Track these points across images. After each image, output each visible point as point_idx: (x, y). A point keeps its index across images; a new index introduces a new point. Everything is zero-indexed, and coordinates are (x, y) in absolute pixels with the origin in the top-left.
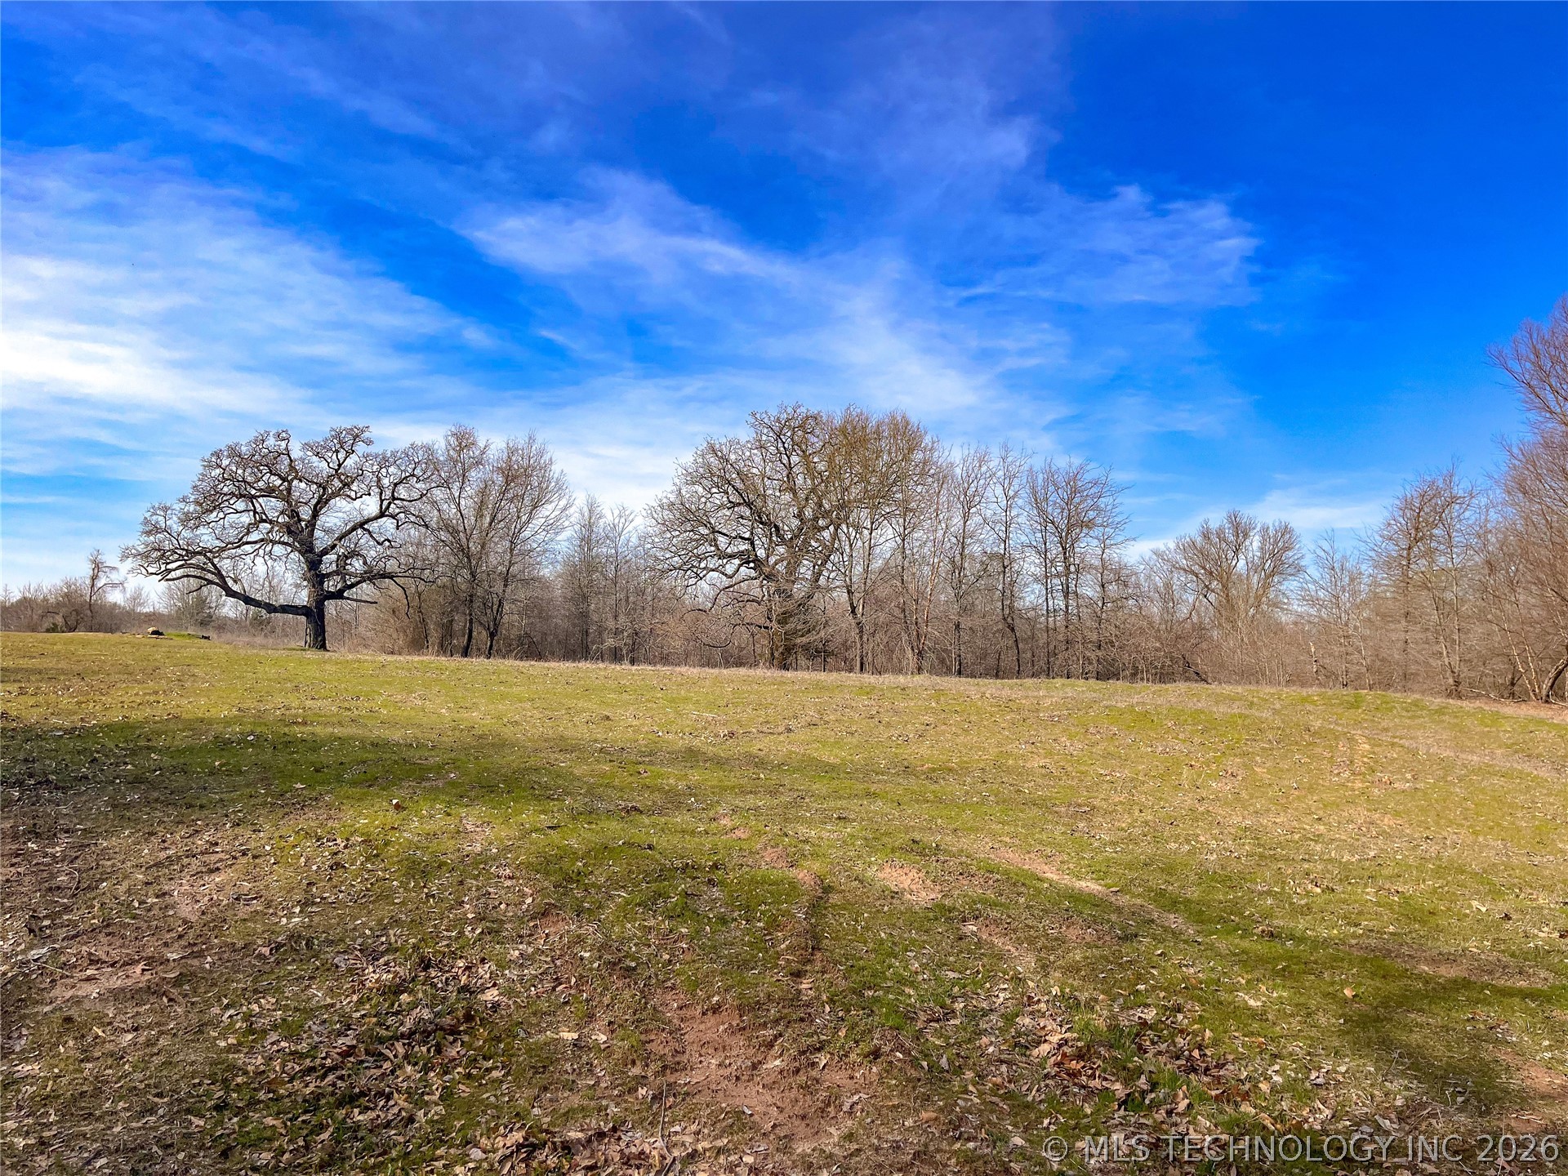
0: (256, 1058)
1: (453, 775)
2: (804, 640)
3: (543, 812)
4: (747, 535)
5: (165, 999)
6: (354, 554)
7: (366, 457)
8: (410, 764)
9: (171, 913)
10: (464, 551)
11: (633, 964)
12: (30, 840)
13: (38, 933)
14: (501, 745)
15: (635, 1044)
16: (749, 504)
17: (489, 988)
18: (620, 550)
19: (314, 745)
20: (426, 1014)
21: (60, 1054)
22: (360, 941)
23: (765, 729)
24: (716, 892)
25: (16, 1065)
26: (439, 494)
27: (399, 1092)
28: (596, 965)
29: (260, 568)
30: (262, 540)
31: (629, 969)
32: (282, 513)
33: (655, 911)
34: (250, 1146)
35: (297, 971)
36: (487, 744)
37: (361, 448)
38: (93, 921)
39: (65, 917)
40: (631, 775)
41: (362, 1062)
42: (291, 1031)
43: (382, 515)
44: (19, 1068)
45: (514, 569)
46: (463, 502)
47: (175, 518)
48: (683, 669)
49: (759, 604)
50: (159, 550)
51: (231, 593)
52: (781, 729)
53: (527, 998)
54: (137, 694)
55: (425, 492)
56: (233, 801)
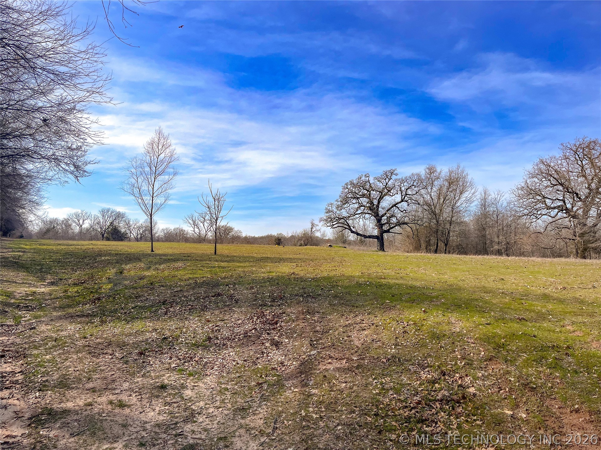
0: (386, 399)
1: (443, 300)
2: (593, 245)
3: (483, 317)
4: (561, 198)
5: (354, 373)
6: (393, 216)
7: (396, 180)
8: (426, 295)
9: (352, 343)
10: (434, 213)
11: (535, 386)
12: (307, 314)
13: (313, 346)
14: (459, 289)
15: (540, 420)
16: (561, 184)
17: (470, 387)
18: (499, 208)
19: (390, 287)
20: (446, 393)
21: (323, 388)
22: (417, 361)
23: (581, 286)
24: (570, 359)
25: (311, 390)
26: (423, 191)
27: (440, 422)
28: (517, 384)
29: (361, 223)
30: (361, 213)
31: (532, 388)
32: (368, 203)
33: (542, 364)
34: (388, 431)
35: (396, 369)
36: (453, 289)
37: (394, 177)
38: (329, 344)
39: (320, 341)
40: (519, 304)
41: (424, 408)
42: (398, 392)
43: (402, 201)
44: (312, 391)
45: (454, 219)
46: (432, 194)
47: (334, 207)
48: (533, 258)
49: (569, 229)
50: (330, 218)
51: (352, 232)
52: (590, 286)
53: (487, 393)
54: (329, 267)
55: (418, 191)
56: (367, 305)
